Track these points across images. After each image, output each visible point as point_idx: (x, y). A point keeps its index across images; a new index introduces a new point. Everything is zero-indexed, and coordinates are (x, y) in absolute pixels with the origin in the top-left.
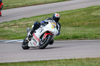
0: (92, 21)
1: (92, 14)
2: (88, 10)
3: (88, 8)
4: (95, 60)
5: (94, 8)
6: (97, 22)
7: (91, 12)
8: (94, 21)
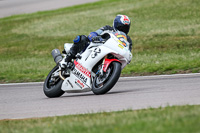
0: (13, 45)
1: (14, 31)
2: (5, 24)
3: (5, 19)
4: (20, 124)
5: (17, 19)
6: (22, 48)
7: (11, 27)
8: (17, 44)
